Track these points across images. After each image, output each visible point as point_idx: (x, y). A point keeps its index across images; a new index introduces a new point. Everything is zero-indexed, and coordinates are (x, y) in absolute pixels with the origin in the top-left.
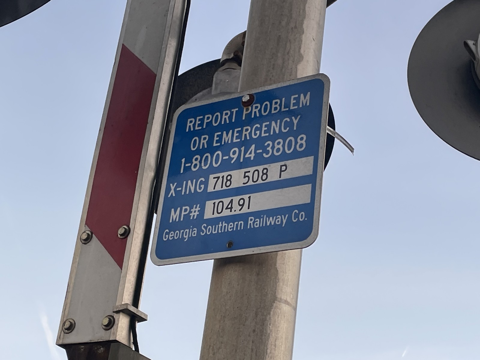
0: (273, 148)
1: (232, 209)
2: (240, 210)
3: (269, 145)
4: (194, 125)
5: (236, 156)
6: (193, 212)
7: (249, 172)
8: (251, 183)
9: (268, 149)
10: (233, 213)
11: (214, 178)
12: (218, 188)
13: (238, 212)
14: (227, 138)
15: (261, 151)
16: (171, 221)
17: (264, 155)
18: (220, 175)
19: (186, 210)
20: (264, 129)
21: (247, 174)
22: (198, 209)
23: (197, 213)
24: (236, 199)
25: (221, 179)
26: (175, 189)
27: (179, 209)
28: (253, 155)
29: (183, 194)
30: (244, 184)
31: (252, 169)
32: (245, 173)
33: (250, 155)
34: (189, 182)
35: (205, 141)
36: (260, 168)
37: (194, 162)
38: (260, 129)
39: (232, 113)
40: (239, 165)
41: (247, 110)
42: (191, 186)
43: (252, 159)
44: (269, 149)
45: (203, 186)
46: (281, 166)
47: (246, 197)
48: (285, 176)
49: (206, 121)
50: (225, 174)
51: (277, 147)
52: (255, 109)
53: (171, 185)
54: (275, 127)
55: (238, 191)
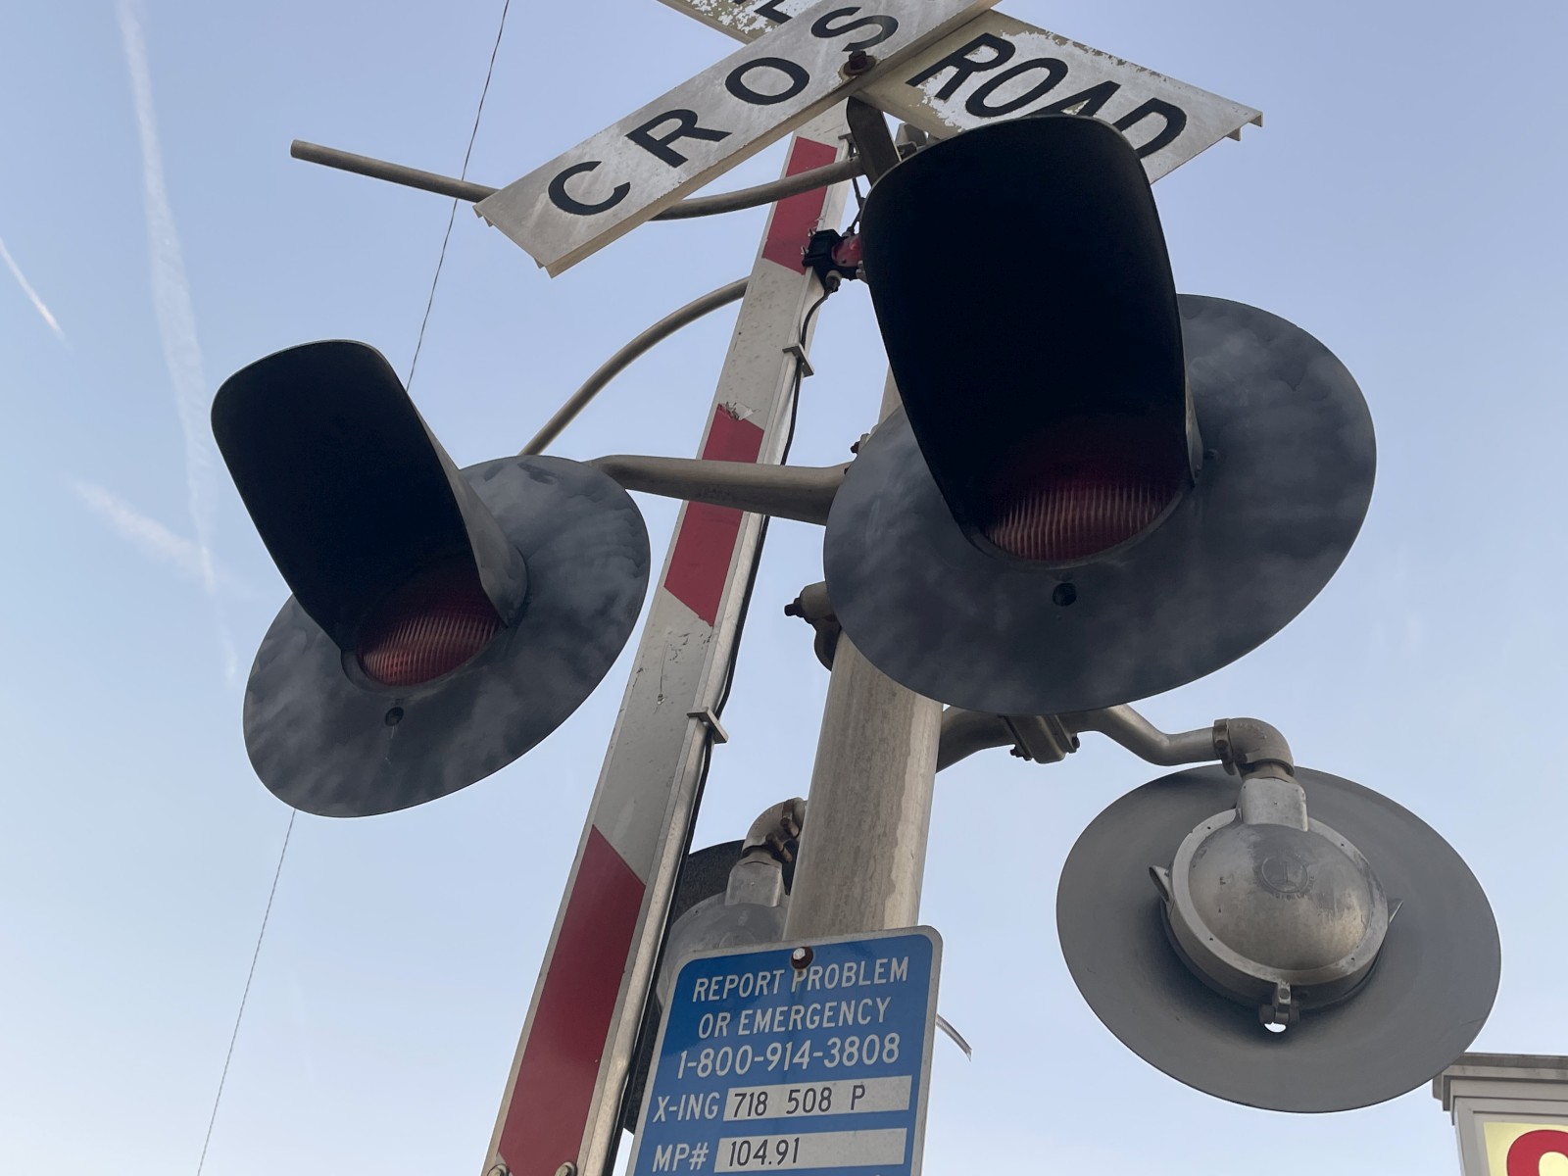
0: (842, 1051)
1: (766, 1160)
2: (779, 1163)
3: (835, 1044)
4: (707, 991)
5: (776, 1059)
6: (695, 1156)
7: (799, 1091)
8: (800, 1112)
9: (833, 1052)
10: (766, 1167)
11: (737, 1095)
12: (743, 1115)
13: (775, 1167)
14: (762, 1021)
15: (820, 1054)
16: (654, 1170)
17: (826, 1062)
18: (748, 1090)
19: (683, 1151)
20: (827, 1014)
21: (794, 1095)
22: (705, 1151)
23: (702, 1159)
24: (773, 1140)
25: (748, 1098)
26: (666, 1108)
27: (671, 1147)
28: (806, 1060)
29: (679, 1118)
30: (788, 1112)
31: (804, 1087)
32: (792, 1091)
33: (801, 1060)
34: (692, 1097)
35: (724, 1024)
36: (819, 1086)
37: (703, 1061)
38: (821, 1013)
39: (773, 977)
40: (782, 1076)
41: (800, 974)
42: (694, 1106)
43: (804, 1067)
44: (835, 1051)
45: (715, 1108)
46: (855, 1087)
47: (790, 1138)
48: (861, 1107)
49: (728, 986)
50: (757, 1090)
51: (848, 1050)
52: (814, 975)
53: (660, 1099)
54: (847, 1012)
55: (777, 1126)
